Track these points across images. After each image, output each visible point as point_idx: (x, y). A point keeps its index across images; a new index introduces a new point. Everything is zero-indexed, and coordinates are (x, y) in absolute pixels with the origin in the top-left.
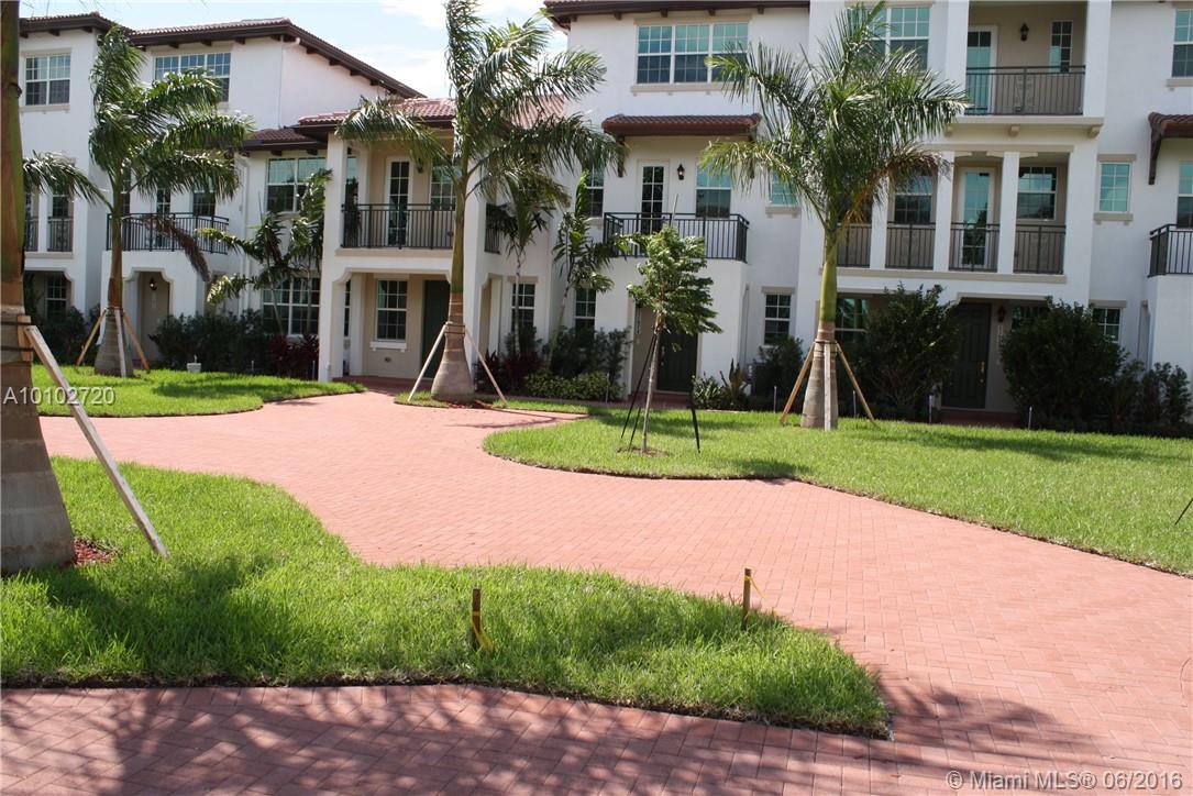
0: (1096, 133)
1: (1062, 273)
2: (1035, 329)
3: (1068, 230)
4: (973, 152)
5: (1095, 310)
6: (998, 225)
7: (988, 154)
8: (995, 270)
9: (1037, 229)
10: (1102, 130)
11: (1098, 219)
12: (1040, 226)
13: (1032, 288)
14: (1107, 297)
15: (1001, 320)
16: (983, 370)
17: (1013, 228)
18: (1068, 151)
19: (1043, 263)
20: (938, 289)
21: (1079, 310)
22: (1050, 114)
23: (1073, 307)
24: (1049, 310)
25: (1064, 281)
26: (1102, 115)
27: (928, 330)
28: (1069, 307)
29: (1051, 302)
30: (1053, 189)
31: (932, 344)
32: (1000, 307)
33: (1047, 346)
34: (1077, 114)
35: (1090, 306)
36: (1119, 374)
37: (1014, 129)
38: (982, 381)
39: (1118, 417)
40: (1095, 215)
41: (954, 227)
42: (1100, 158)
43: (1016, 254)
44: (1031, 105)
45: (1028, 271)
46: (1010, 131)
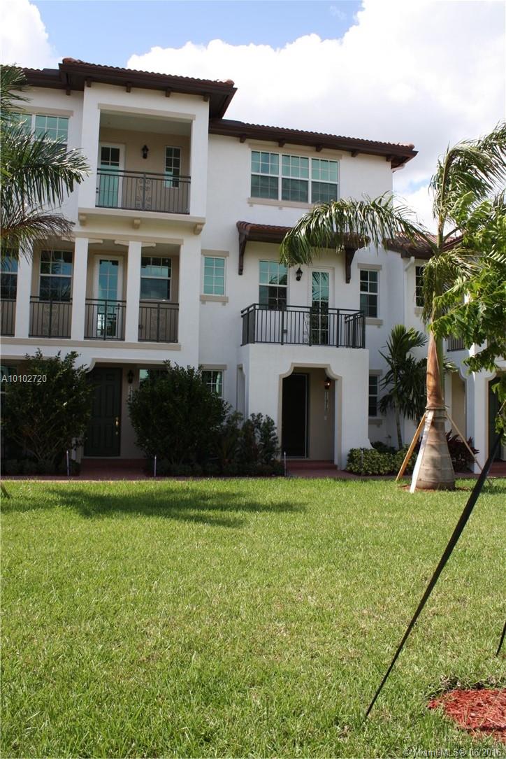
0: (201, 230)
1: (177, 342)
2: (156, 389)
3: (181, 307)
4: (104, 240)
5: (204, 373)
6: (125, 302)
7: (116, 242)
8: (123, 339)
9: (156, 305)
10: (204, 228)
11: (203, 300)
12: (159, 303)
13: (155, 354)
14: (211, 362)
15: (130, 381)
16: (117, 423)
17: (137, 305)
18: (179, 243)
19: (161, 334)
20: (74, 355)
21: (191, 371)
22: (164, 212)
23: (186, 370)
24: (167, 372)
25: (179, 349)
26: (204, 216)
27: (62, 391)
28: (183, 369)
29: (169, 365)
30: (169, 276)
31: (65, 404)
32: (130, 370)
33: (165, 404)
34: (187, 214)
35: (199, 368)
36: (224, 423)
37: (136, 221)
38: (117, 433)
39: (227, 460)
40: (201, 296)
41: (89, 302)
42: (204, 252)
43: (140, 327)
44: (149, 203)
45: (150, 340)
46: (133, 224)
